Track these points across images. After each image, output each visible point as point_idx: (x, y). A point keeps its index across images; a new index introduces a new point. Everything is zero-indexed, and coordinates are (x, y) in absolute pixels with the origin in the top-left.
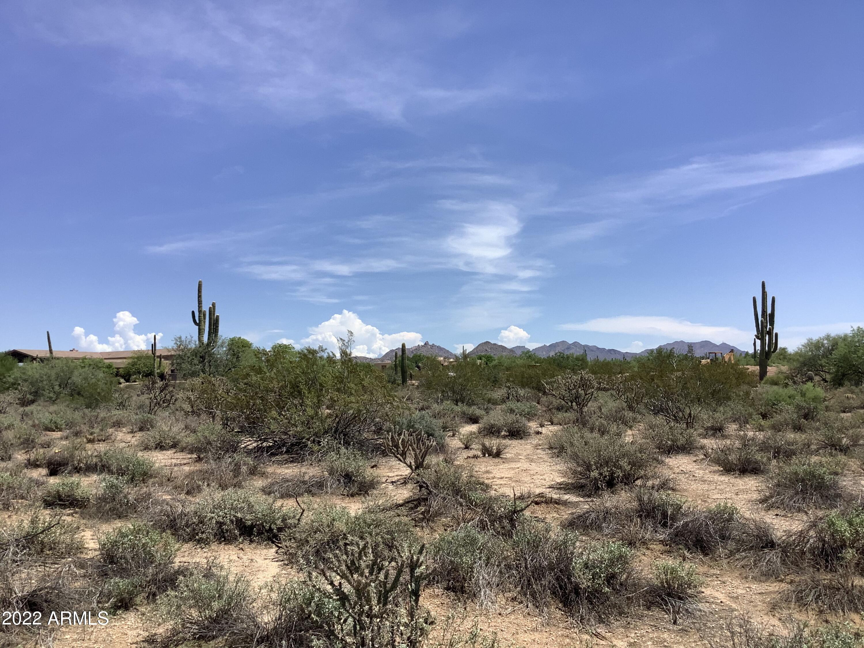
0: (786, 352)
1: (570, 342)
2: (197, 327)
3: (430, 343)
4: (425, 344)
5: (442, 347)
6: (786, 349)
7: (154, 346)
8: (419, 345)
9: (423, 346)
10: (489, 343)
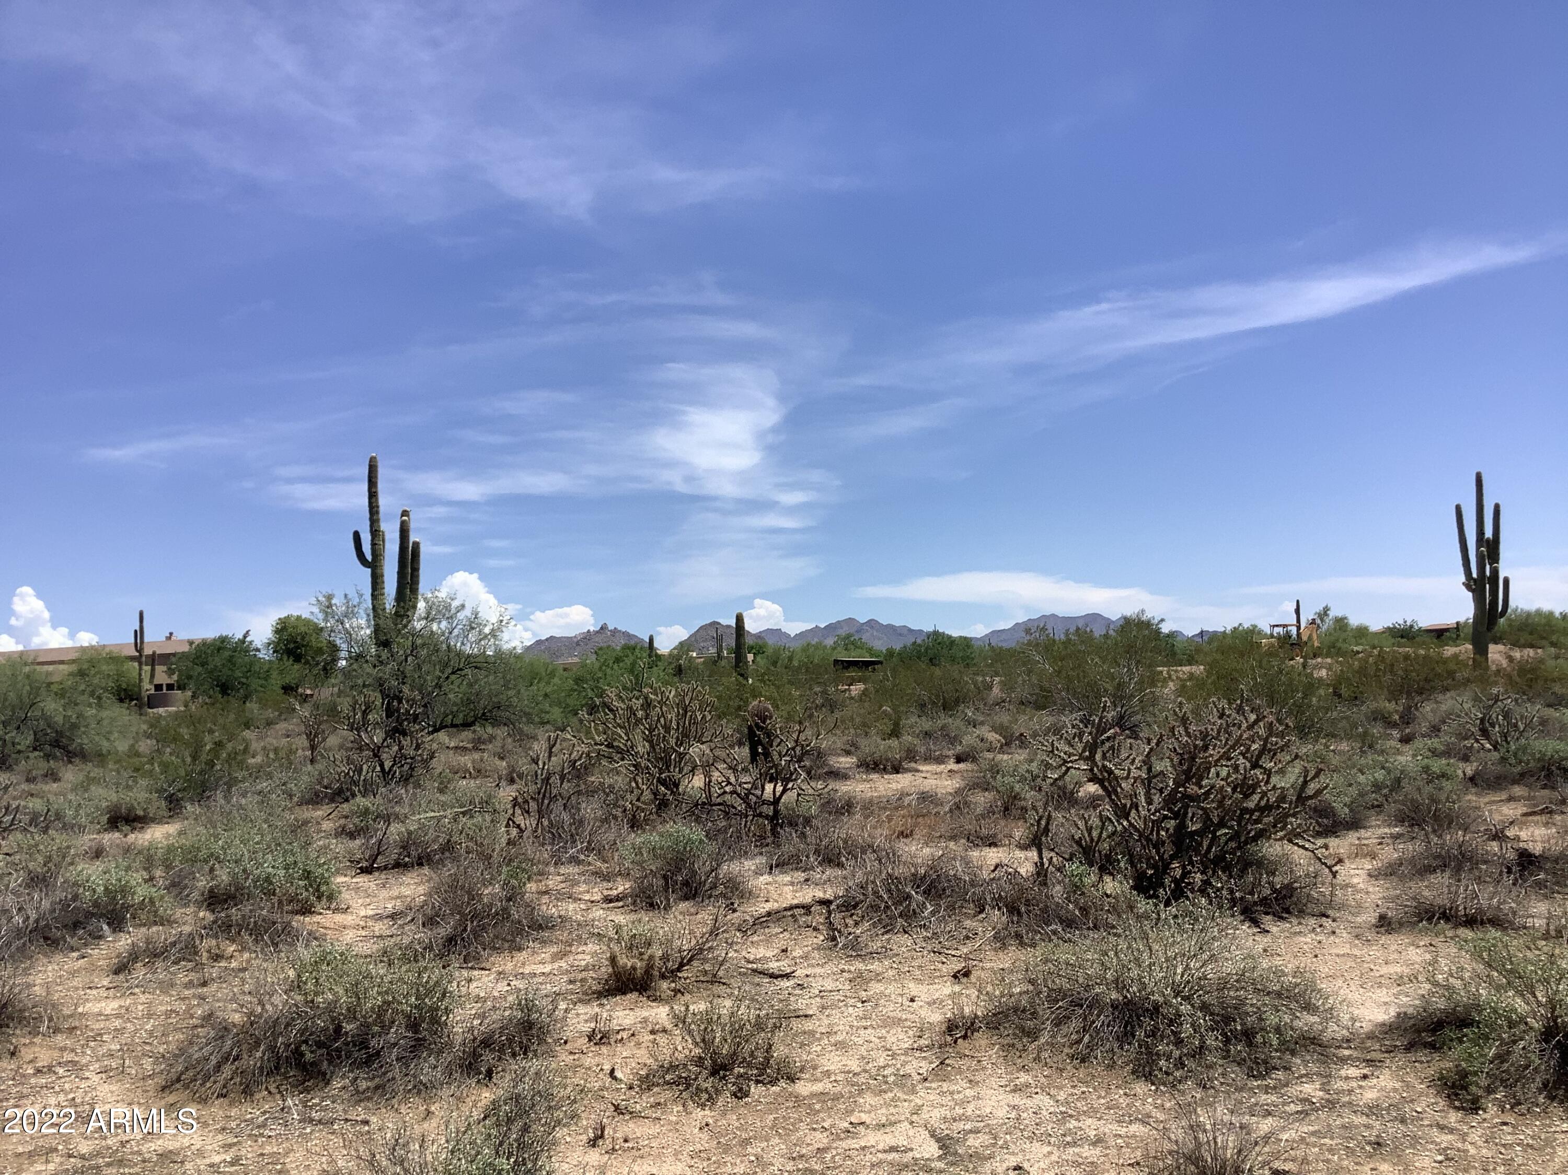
0: (1347, 625)
1: (863, 620)
2: (369, 570)
3: (611, 627)
4: (602, 628)
5: (631, 632)
6: (1346, 618)
7: (139, 635)
8: (589, 631)
9: (598, 632)
10: (719, 623)
